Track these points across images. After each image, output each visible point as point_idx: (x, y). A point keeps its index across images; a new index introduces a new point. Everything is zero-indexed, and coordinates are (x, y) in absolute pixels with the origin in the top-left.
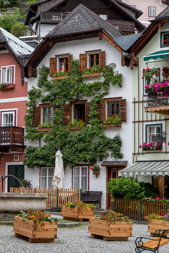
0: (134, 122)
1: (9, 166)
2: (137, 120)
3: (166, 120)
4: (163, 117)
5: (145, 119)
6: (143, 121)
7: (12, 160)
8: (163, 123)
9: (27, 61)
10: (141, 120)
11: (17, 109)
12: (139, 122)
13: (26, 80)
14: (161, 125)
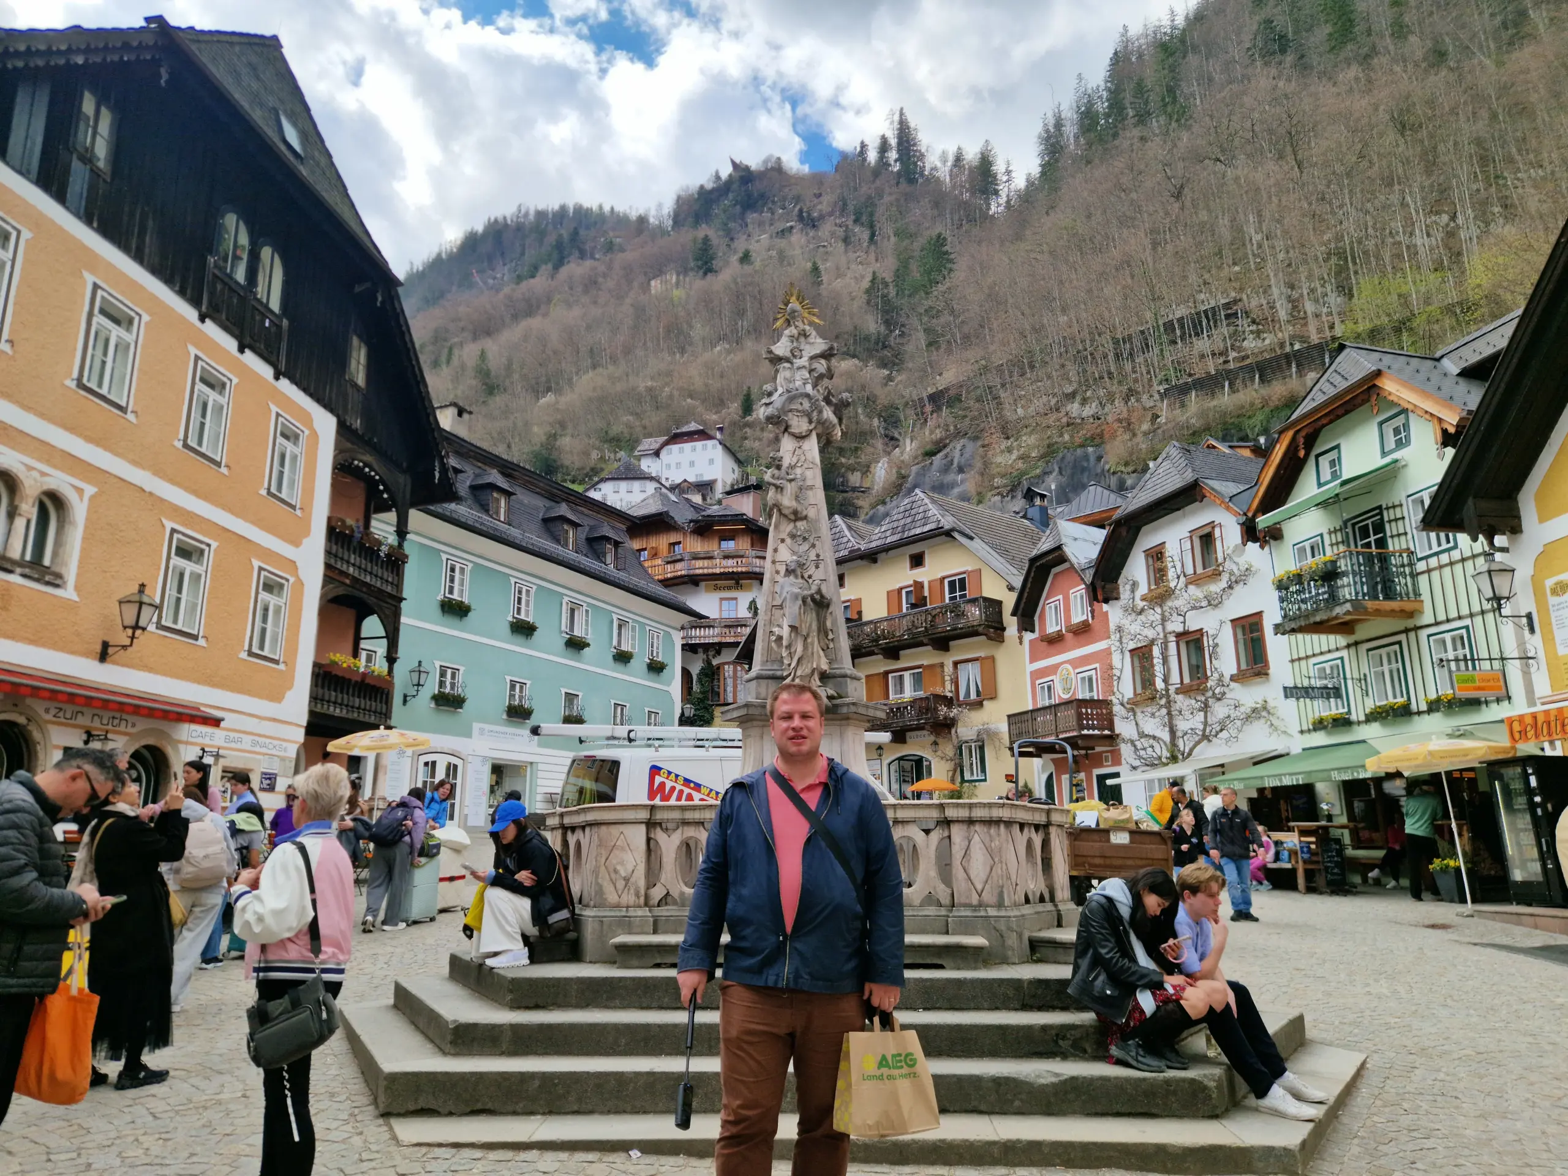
0: (1292, 661)
1: (1098, 777)
2: (1295, 657)
3: (1348, 646)
4: (1341, 640)
5: (1310, 653)
6: (1307, 657)
7: (1101, 765)
8: (1344, 653)
9: (1092, 571)
10: (1302, 655)
11: (1097, 665)
12: (1299, 659)
13: (1105, 607)
14: (1342, 658)
